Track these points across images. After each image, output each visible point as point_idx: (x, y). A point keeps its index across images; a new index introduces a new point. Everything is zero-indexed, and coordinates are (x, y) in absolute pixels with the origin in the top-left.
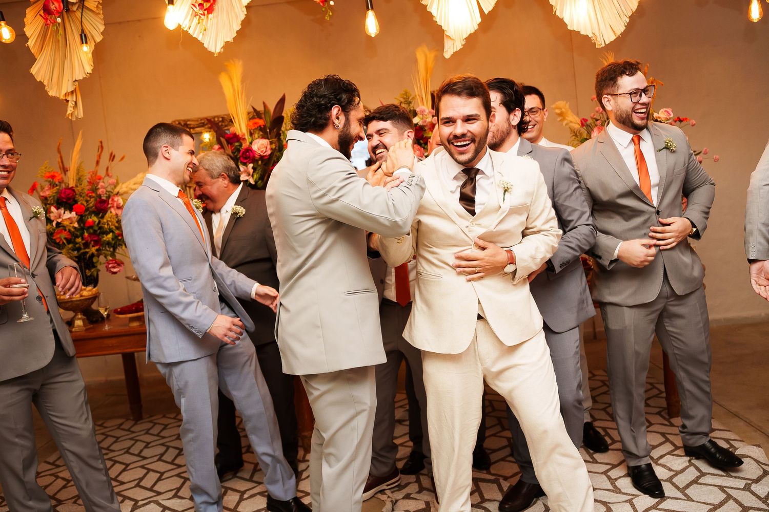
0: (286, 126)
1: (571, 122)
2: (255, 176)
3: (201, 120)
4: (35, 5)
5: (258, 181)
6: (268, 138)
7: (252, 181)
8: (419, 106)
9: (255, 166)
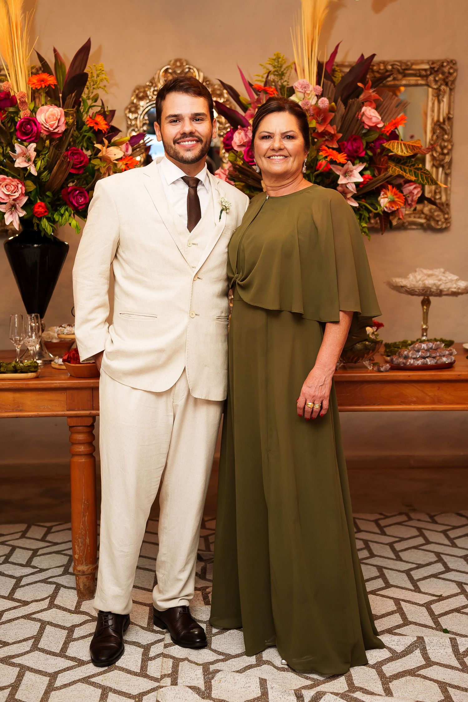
0: (89, 92)
2: (39, 164)
5: (43, 172)
6: (60, 107)
7: (34, 172)
8: (298, 79)
9: (39, 148)
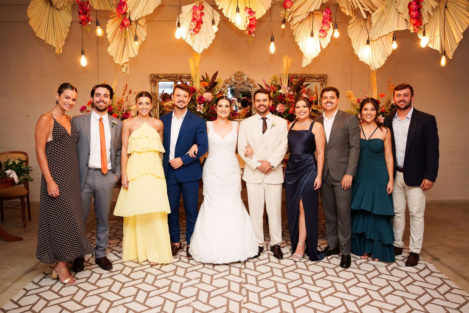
0: (217, 87)
1: (353, 100)
2: (204, 110)
3: (165, 75)
4: (113, 19)
6: (210, 93)
7: (202, 112)
8: (282, 84)
9: (204, 106)
